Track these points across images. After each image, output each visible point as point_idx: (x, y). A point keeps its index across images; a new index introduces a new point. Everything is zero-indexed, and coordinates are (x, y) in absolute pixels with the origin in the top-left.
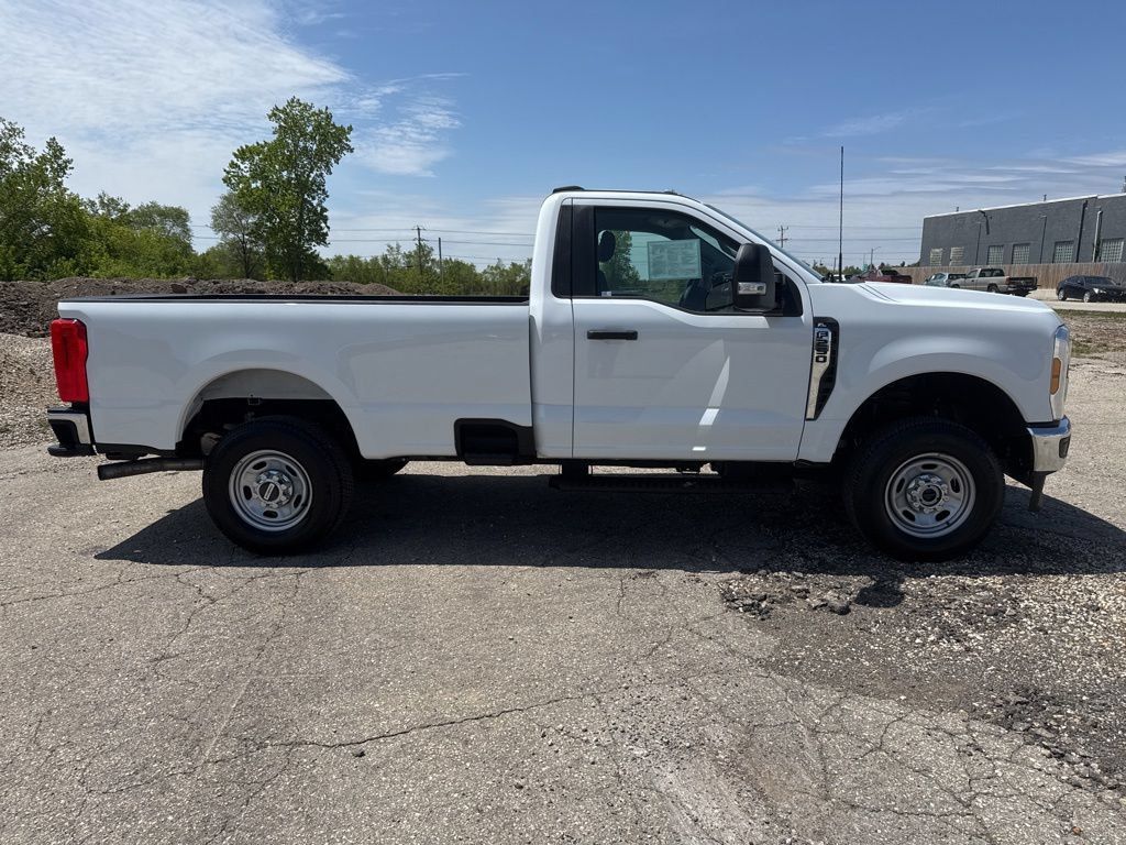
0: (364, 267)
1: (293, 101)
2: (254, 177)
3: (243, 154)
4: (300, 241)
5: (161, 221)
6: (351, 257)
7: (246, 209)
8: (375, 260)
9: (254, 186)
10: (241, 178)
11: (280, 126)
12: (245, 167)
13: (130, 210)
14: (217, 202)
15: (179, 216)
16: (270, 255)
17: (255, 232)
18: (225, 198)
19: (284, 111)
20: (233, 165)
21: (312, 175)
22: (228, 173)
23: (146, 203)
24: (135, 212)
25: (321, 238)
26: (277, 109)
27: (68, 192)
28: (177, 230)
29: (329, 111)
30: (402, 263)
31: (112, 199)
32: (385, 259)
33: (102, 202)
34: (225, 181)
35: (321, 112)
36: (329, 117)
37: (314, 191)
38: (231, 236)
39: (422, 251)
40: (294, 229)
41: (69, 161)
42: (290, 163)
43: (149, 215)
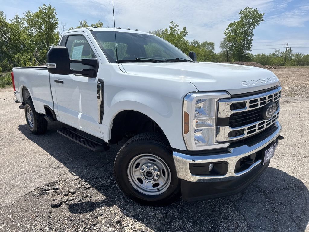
0: (266, 57)
1: (247, 8)
2: (233, 32)
3: (231, 25)
4: (243, 50)
5: (208, 46)
6: (263, 54)
7: (229, 41)
8: (270, 55)
9: (232, 34)
10: (229, 33)
11: (242, 16)
12: (231, 29)
13: (200, 44)
14: (222, 40)
15: (212, 45)
16: (234, 54)
17: (231, 48)
18: (225, 39)
19: (244, 11)
20: (227, 29)
21: (249, 30)
22: (225, 31)
23: (205, 41)
24: (202, 44)
25: (249, 48)
26: (242, 11)
27: (186, 40)
28: (211, 48)
29: (257, 10)
30: (280, 55)
31: (197, 41)
32: (274, 55)
33: (194, 42)
34: (224, 34)
35: (255, 10)
36: (257, 11)
37: (249, 35)
38: (224, 49)
39: (289, 51)
40: (241, 46)
41: (187, 33)
42: (243, 27)
43: (205, 44)
